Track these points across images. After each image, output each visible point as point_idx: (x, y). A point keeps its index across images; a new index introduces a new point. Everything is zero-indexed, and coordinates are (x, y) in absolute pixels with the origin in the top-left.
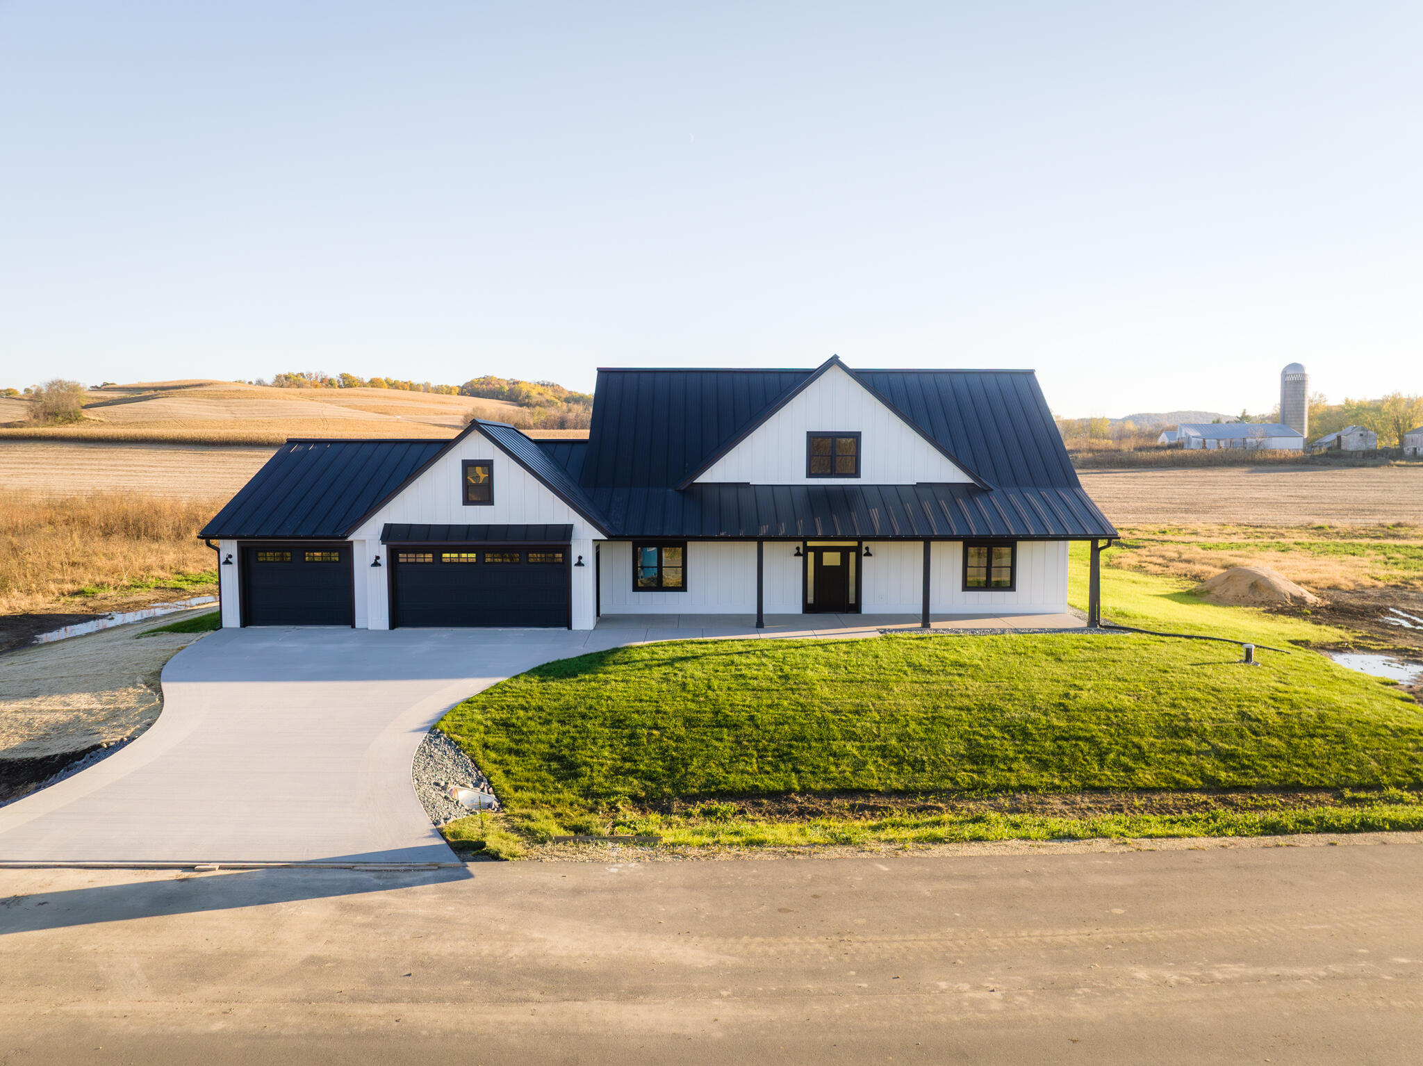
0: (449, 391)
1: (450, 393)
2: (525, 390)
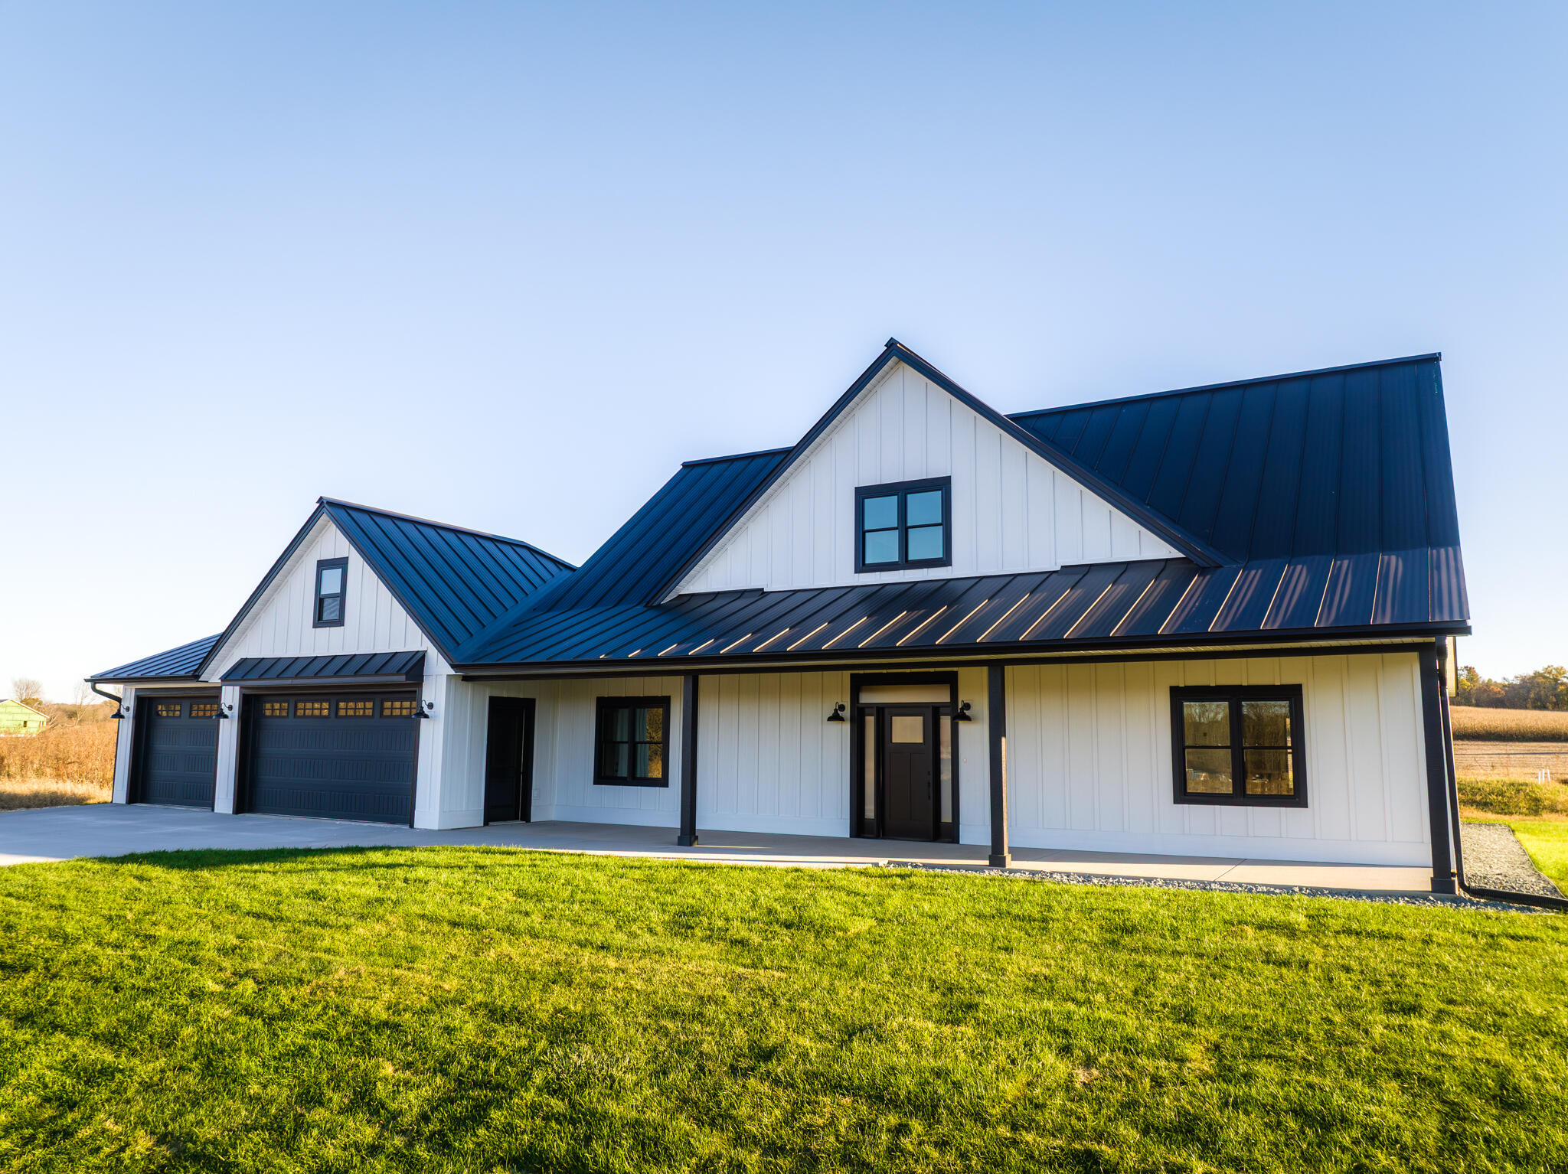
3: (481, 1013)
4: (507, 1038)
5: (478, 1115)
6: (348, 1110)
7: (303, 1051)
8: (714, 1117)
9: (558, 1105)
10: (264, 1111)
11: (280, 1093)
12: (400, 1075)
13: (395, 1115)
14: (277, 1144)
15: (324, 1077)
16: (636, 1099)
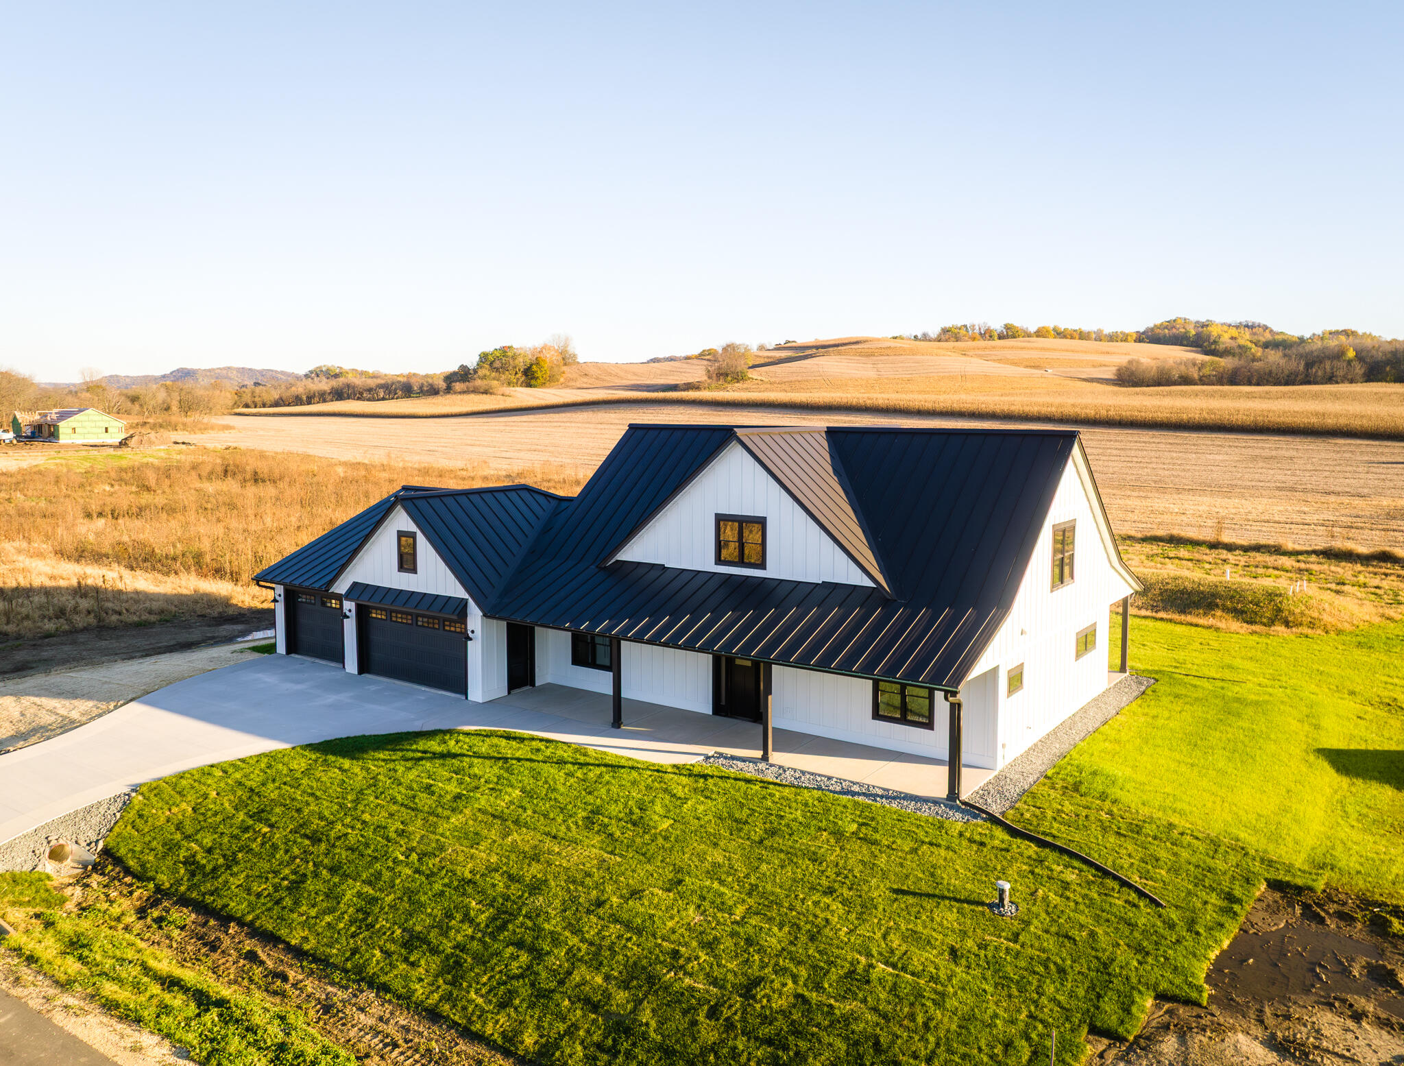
0: (1125, 338)
1: (1126, 340)
2: (1215, 334)
3: (506, 876)
4: (515, 890)
5: (503, 927)
6: (462, 921)
7: (442, 893)
8: (577, 931)
9: (530, 924)
10: (434, 920)
11: (438, 912)
12: (478, 907)
13: (478, 924)
14: (441, 935)
15: (452, 906)
16: (554, 922)
